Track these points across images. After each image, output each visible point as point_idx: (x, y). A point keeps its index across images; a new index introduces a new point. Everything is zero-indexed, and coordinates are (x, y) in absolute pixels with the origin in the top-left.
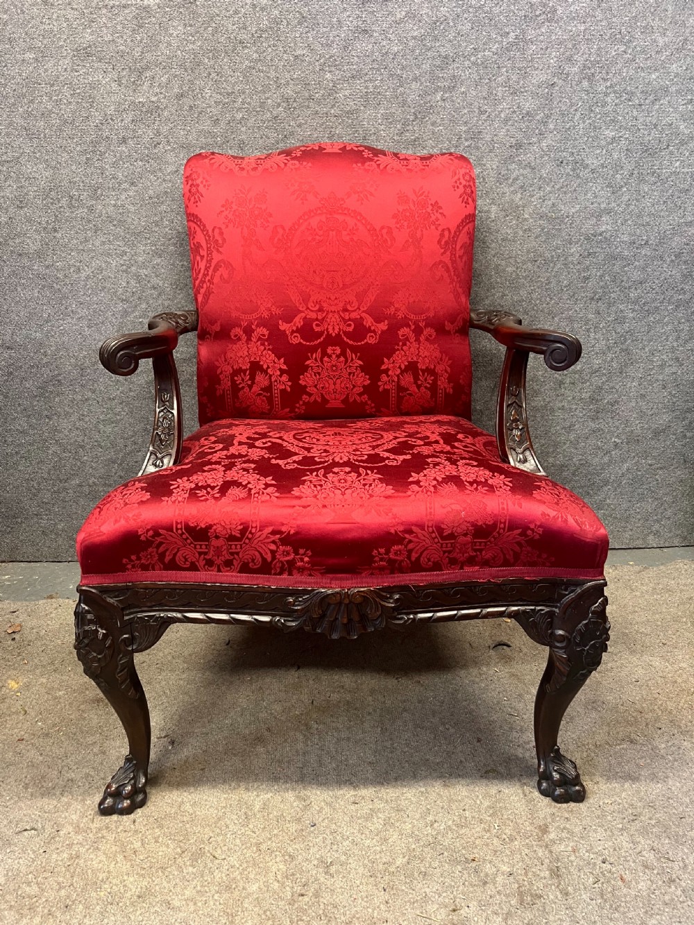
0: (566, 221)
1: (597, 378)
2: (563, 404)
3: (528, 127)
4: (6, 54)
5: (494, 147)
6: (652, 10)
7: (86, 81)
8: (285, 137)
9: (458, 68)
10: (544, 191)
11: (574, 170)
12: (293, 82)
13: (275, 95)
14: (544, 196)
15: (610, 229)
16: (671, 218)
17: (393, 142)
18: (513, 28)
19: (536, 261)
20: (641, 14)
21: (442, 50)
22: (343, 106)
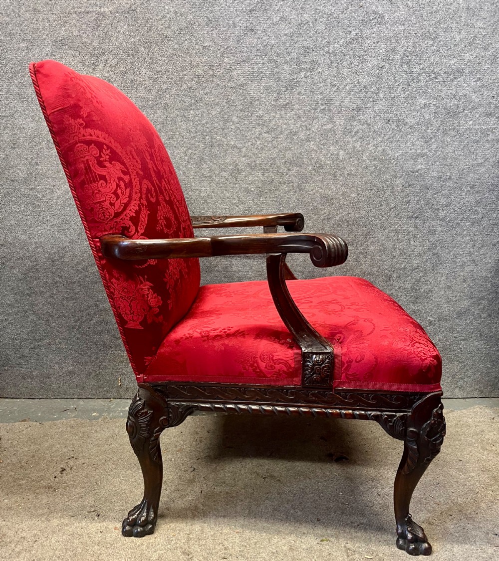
0: (392, 162)
1: (416, 274)
2: (392, 292)
3: (365, 96)
4: (7, 44)
5: (341, 110)
6: (451, 16)
8: (197, 101)
9: (316, 55)
10: (377, 141)
11: (397, 126)
12: (202, 64)
13: (190, 73)
14: (377, 144)
15: (424, 167)
16: (467, 160)
17: (271, 106)
18: (354, 28)
19: (371, 190)
20: (443, 19)
21: (305, 43)
22: (236, 81)
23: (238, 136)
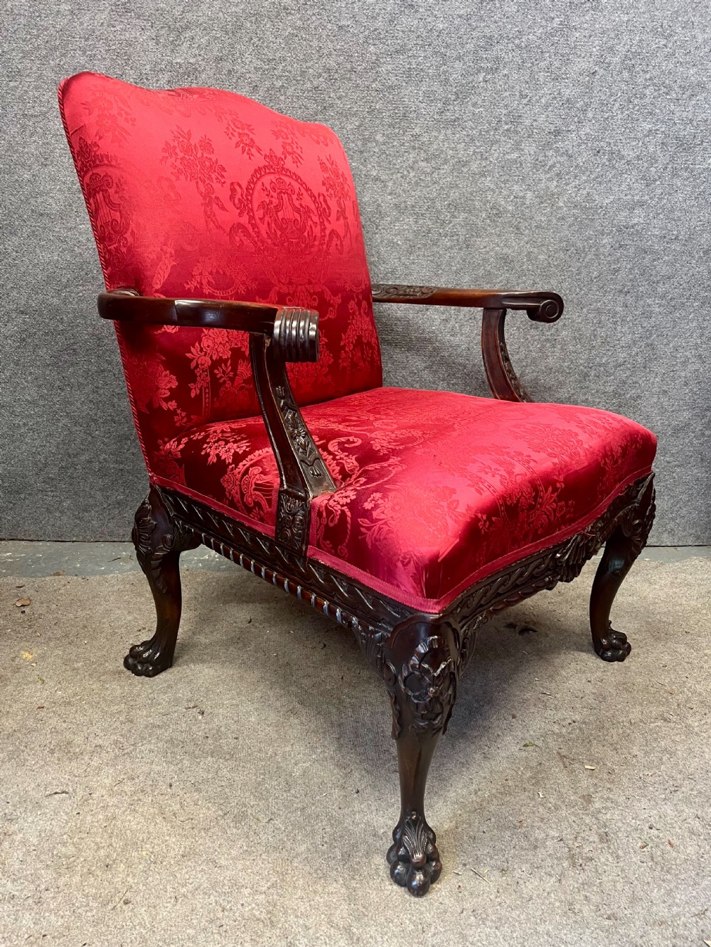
0: (599, 211)
1: (621, 372)
2: (587, 397)
3: (567, 114)
5: (533, 132)
6: (694, 6)
7: (123, 37)
8: (325, 108)
9: (502, 50)
10: (580, 180)
11: (609, 160)
12: (335, 53)
13: (317, 65)
14: (579, 185)
15: (642, 222)
16: (702, 214)
17: (433, 121)
18: (558, 13)
19: (568, 250)
20: (683, 9)
21: (487, 31)
22: (384, 81)
23: (382, 164)
